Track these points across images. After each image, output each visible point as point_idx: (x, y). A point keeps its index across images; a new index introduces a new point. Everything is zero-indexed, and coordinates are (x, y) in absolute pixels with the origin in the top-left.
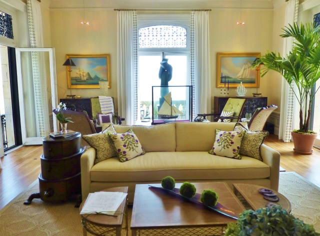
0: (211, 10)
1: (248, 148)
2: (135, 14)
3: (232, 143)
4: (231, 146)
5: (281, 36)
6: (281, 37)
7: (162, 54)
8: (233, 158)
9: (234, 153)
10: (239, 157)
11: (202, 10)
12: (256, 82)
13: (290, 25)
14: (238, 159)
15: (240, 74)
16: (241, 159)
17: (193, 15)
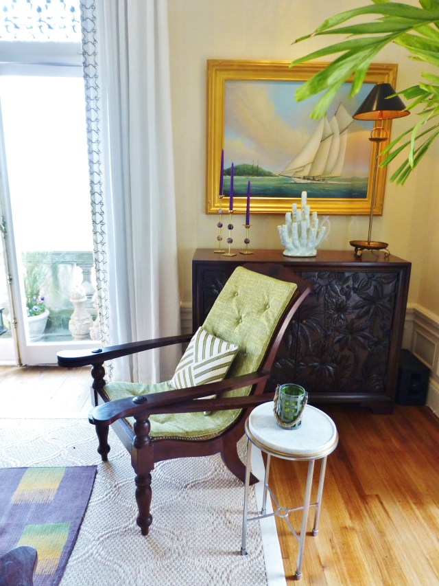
15: (304, 159)
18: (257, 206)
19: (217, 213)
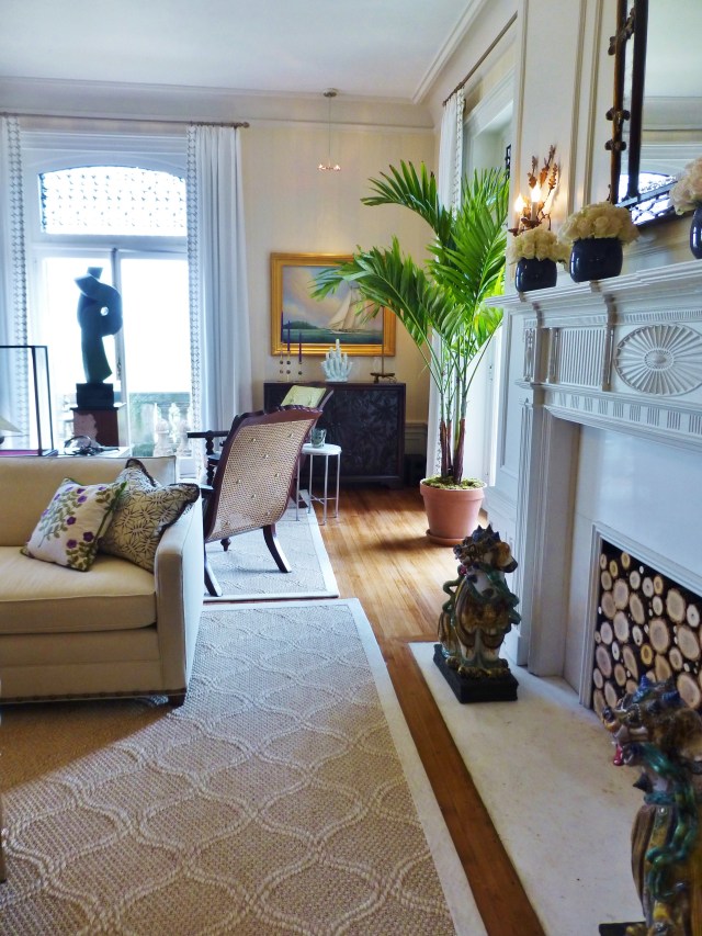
0: (246, 125)
1: (123, 536)
2: (13, 128)
3: (72, 521)
4: (65, 529)
5: (363, 200)
6: (362, 204)
7: (109, 255)
8: (69, 567)
9: (68, 553)
10: (81, 565)
11: (222, 125)
12: (387, 338)
13: (393, 170)
14: (79, 569)
15: (339, 317)
16: (86, 570)
17: (192, 136)
18: (307, 350)
19: (279, 355)
